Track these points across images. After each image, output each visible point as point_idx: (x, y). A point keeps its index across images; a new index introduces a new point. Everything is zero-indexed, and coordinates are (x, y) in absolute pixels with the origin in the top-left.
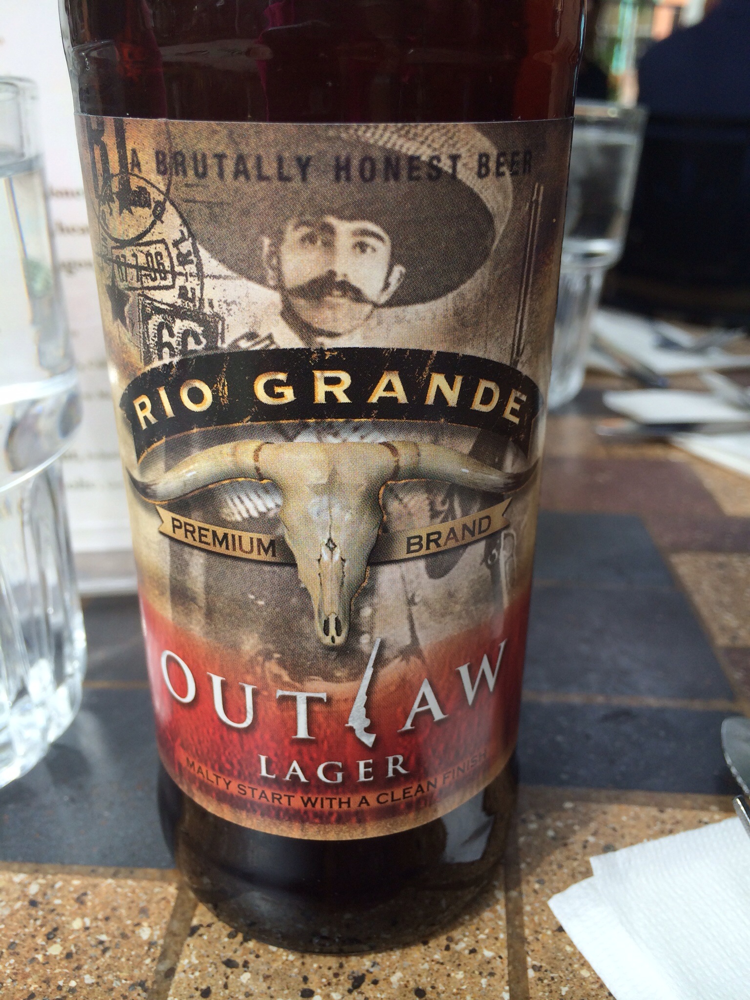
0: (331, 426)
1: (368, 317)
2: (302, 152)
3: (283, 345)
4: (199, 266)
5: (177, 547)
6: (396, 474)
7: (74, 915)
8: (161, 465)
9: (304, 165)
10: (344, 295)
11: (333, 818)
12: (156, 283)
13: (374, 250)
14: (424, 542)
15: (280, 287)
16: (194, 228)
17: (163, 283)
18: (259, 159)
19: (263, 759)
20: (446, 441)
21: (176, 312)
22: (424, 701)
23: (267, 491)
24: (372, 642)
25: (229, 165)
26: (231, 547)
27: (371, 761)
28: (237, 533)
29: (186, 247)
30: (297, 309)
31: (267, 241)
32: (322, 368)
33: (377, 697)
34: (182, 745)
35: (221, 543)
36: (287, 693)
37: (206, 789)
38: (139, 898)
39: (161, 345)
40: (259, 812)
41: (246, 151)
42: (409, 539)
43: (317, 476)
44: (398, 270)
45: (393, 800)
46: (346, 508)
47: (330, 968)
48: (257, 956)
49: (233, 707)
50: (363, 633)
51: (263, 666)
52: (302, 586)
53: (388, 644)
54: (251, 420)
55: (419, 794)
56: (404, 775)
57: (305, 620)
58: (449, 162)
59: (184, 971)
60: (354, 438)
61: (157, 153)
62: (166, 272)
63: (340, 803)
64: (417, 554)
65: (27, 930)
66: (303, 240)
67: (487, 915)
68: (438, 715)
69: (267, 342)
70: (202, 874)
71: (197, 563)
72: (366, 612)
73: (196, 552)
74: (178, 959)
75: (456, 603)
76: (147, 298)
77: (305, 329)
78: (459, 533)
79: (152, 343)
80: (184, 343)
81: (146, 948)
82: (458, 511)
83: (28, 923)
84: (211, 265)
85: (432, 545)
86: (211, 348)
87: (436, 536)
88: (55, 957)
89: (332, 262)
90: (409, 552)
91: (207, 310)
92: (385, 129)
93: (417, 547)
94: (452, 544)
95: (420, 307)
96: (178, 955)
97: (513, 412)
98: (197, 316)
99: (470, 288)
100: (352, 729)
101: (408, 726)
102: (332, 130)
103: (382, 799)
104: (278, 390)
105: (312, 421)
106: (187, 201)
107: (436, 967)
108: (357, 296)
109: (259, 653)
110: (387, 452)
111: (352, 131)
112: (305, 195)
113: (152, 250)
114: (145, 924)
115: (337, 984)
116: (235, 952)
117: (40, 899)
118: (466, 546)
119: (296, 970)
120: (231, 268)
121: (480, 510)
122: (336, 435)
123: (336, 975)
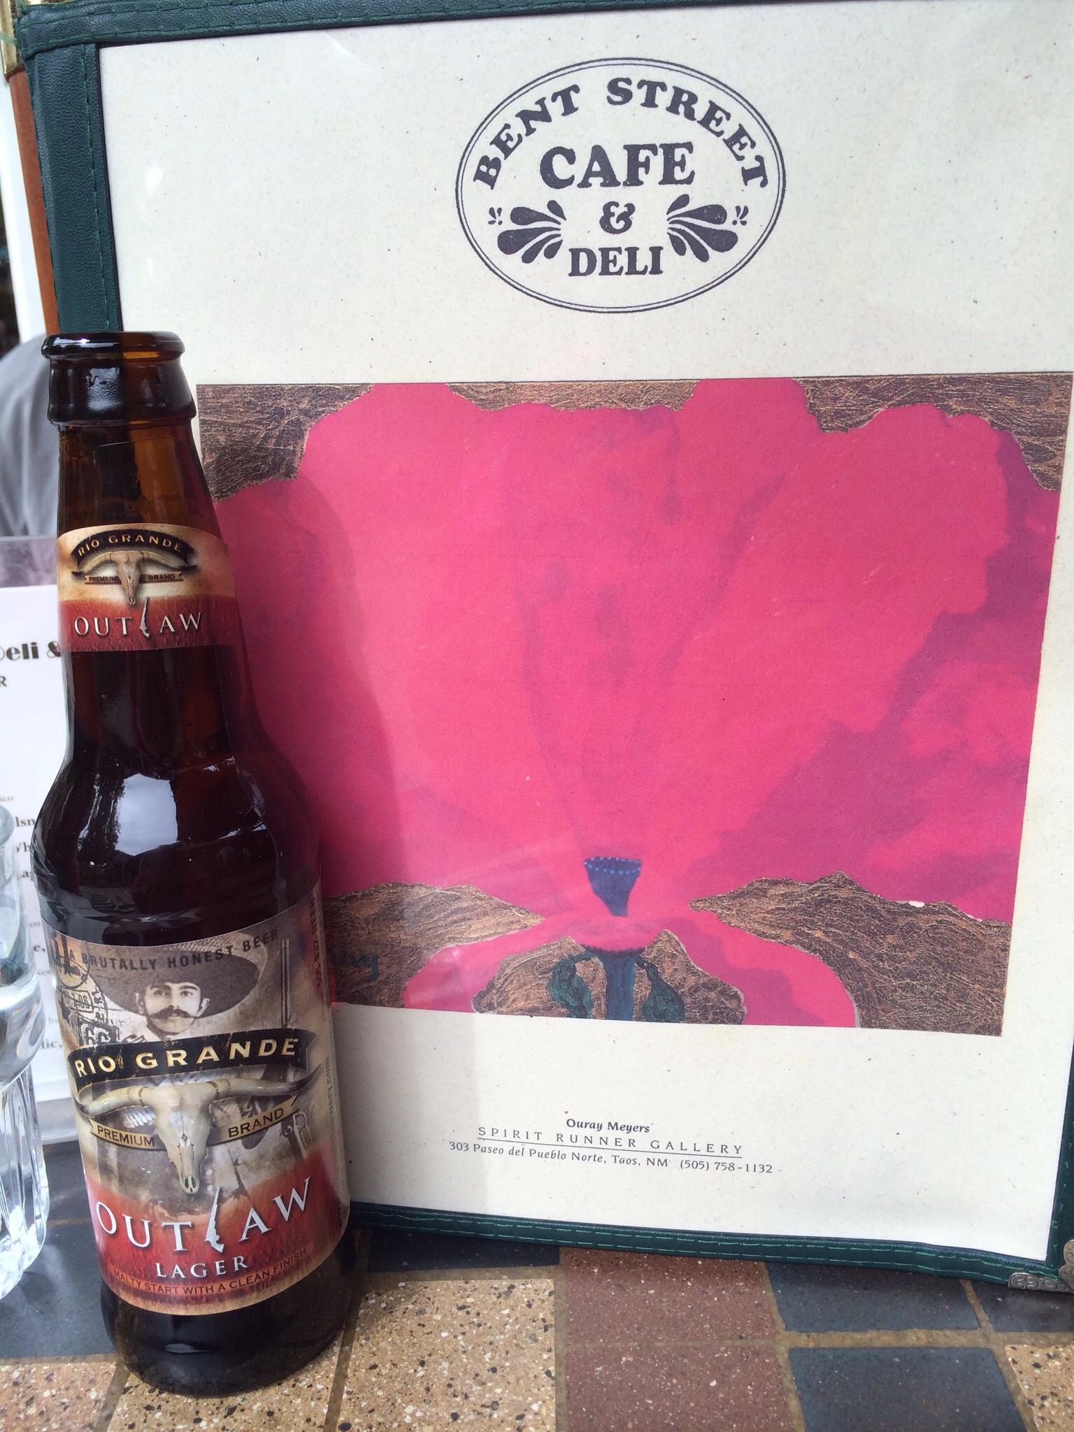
0: (178, 1077)
1: (192, 1024)
2: (152, 958)
3: (149, 1041)
4: (105, 1004)
5: (101, 1142)
6: (217, 1096)
7: (44, 1389)
8: (90, 1097)
9: (153, 963)
10: (179, 1015)
11: (204, 1300)
12: (84, 1009)
13: (192, 994)
14: (239, 1130)
15: (145, 1014)
16: (102, 988)
17: (88, 1010)
18: (131, 961)
19: (158, 1265)
20: (245, 1075)
21: (94, 1024)
22: (252, 1221)
23: (147, 1112)
24: (215, 1190)
25: (117, 963)
26: (130, 1141)
27: (223, 1261)
28: (133, 1134)
29: (98, 995)
30: (154, 1024)
31: (137, 995)
32: (171, 1050)
33: (221, 1222)
34: (111, 1262)
35: (124, 1140)
36: (168, 1224)
37: (128, 1289)
38: (89, 1373)
39: (88, 1038)
40: (158, 1301)
41: (125, 958)
42: (230, 1129)
43: (173, 1102)
44: (205, 1001)
45: (240, 1285)
46: (191, 1117)
47: (214, 1405)
48: (167, 1402)
49: (139, 1236)
50: (209, 1184)
51: (153, 1208)
52: (171, 1161)
53: (224, 1189)
54: (136, 1076)
55: (258, 1280)
56: (246, 1268)
57: (174, 1180)
58: (227, 950)
59: (119, 1415)
60: (191, 1081)
61: (83, 955)
62: (89, 1005)
63: (207, 1290)
64: (236, 1137)
65: (12, 1401)
66: (155, 993)
67: (325, 1363)
68: (264, 1229)
69: (141, 1039)
70: (131, 1354)
71: (113, 1151)
72: (209, 1172)
73: (111, 1144)
74: (115, 1408)
75: (266, 1160)
76: (79, 1014)
77: (159, 1032)
78: (262, 1122)
79: (83, 1035)
80: (100, 1038)
81: (93, 1404)
82: (259, 1110)
83: (13, 1396)
84: (111, 1004)
85: (245, 1131)
86: (113, 1042)
87: (247, 1126)
88: (32, 1415)
89: (171, 1002)
90: (230, 1136)
91: (110, 1024)
92: (191, 944)
93: (235, 1133)
94: (257, 1128)
95: (220, 1015)
96: (115, 1406)
97: (289, 1050)
98: (105, 1026)
99: (247, 1000)
100: (208, 1243)
101: (244, 1237)
102: (165, 947)
103: (233, 1285)
104: (149, 1061)
105: (167, 1075)
106: (98, 976)
107: (283, 1397)
108: (185, 1015)
109: (150, 1201)
110: (211, 1086)
111: (175, 947)
112: (154, 975)
113: (82, 994)
114: (93, 1389)
115: (217, 1414)
116: (153, 1401)
117: (20, 1380)
118: (267, 1128)
119: (192, 1408)
120: (120, 1006)
121: (273, 1107)
122: (181, 1081)
123: (218, 1408)
